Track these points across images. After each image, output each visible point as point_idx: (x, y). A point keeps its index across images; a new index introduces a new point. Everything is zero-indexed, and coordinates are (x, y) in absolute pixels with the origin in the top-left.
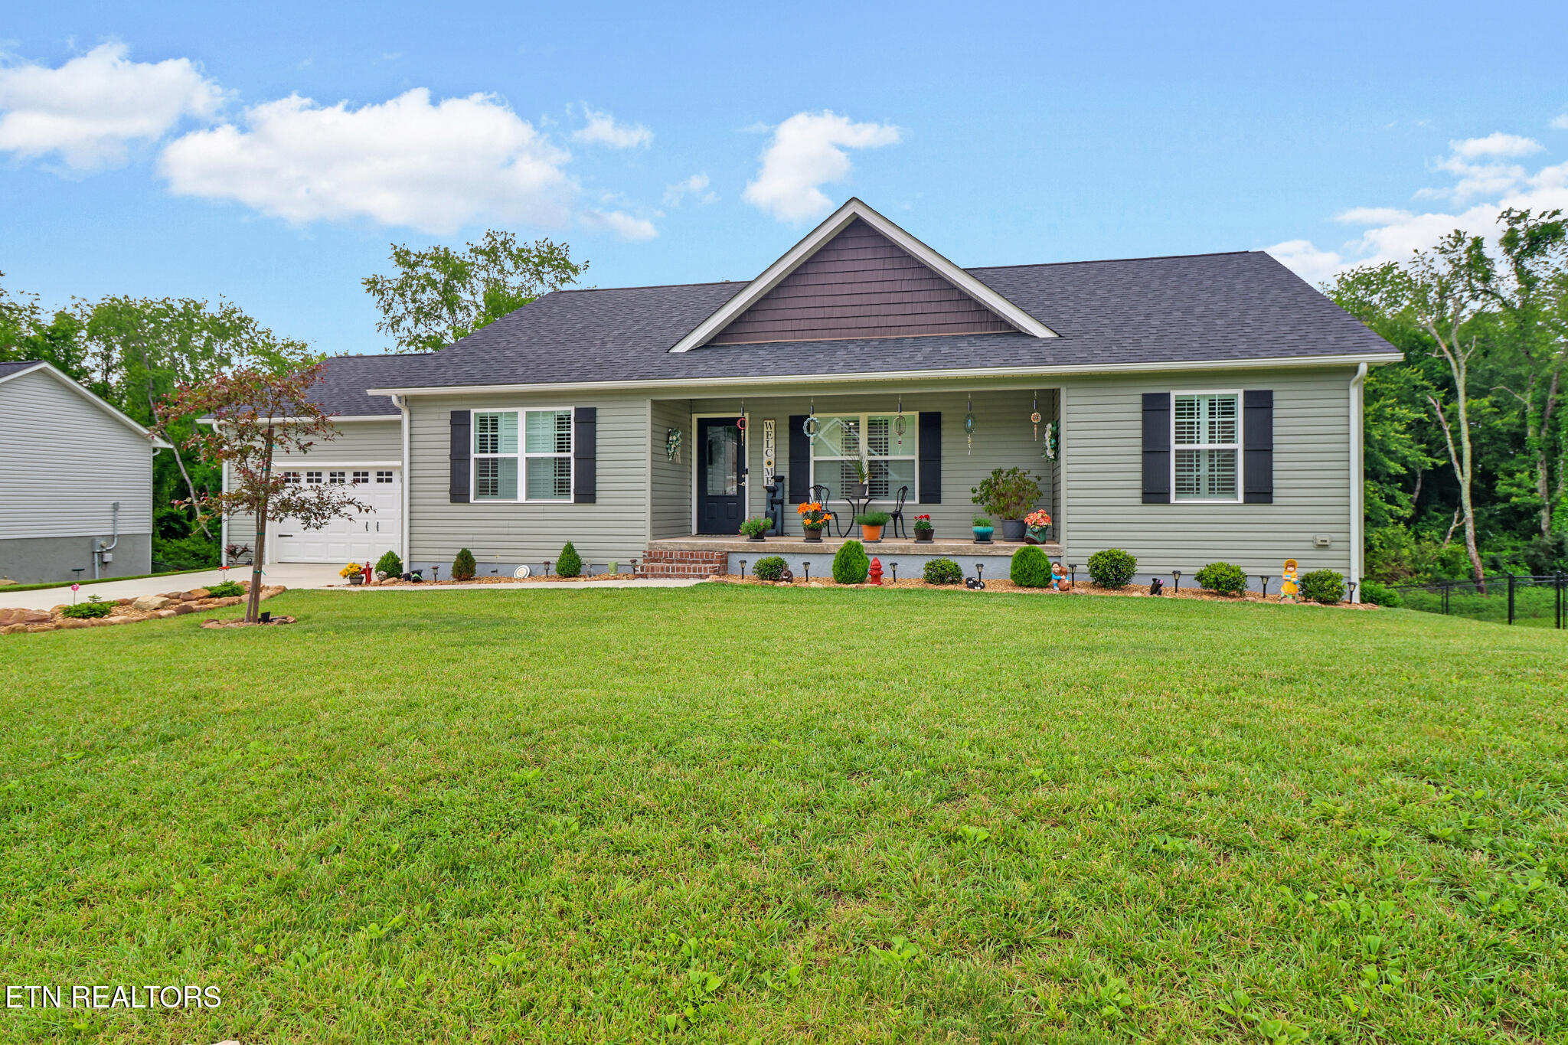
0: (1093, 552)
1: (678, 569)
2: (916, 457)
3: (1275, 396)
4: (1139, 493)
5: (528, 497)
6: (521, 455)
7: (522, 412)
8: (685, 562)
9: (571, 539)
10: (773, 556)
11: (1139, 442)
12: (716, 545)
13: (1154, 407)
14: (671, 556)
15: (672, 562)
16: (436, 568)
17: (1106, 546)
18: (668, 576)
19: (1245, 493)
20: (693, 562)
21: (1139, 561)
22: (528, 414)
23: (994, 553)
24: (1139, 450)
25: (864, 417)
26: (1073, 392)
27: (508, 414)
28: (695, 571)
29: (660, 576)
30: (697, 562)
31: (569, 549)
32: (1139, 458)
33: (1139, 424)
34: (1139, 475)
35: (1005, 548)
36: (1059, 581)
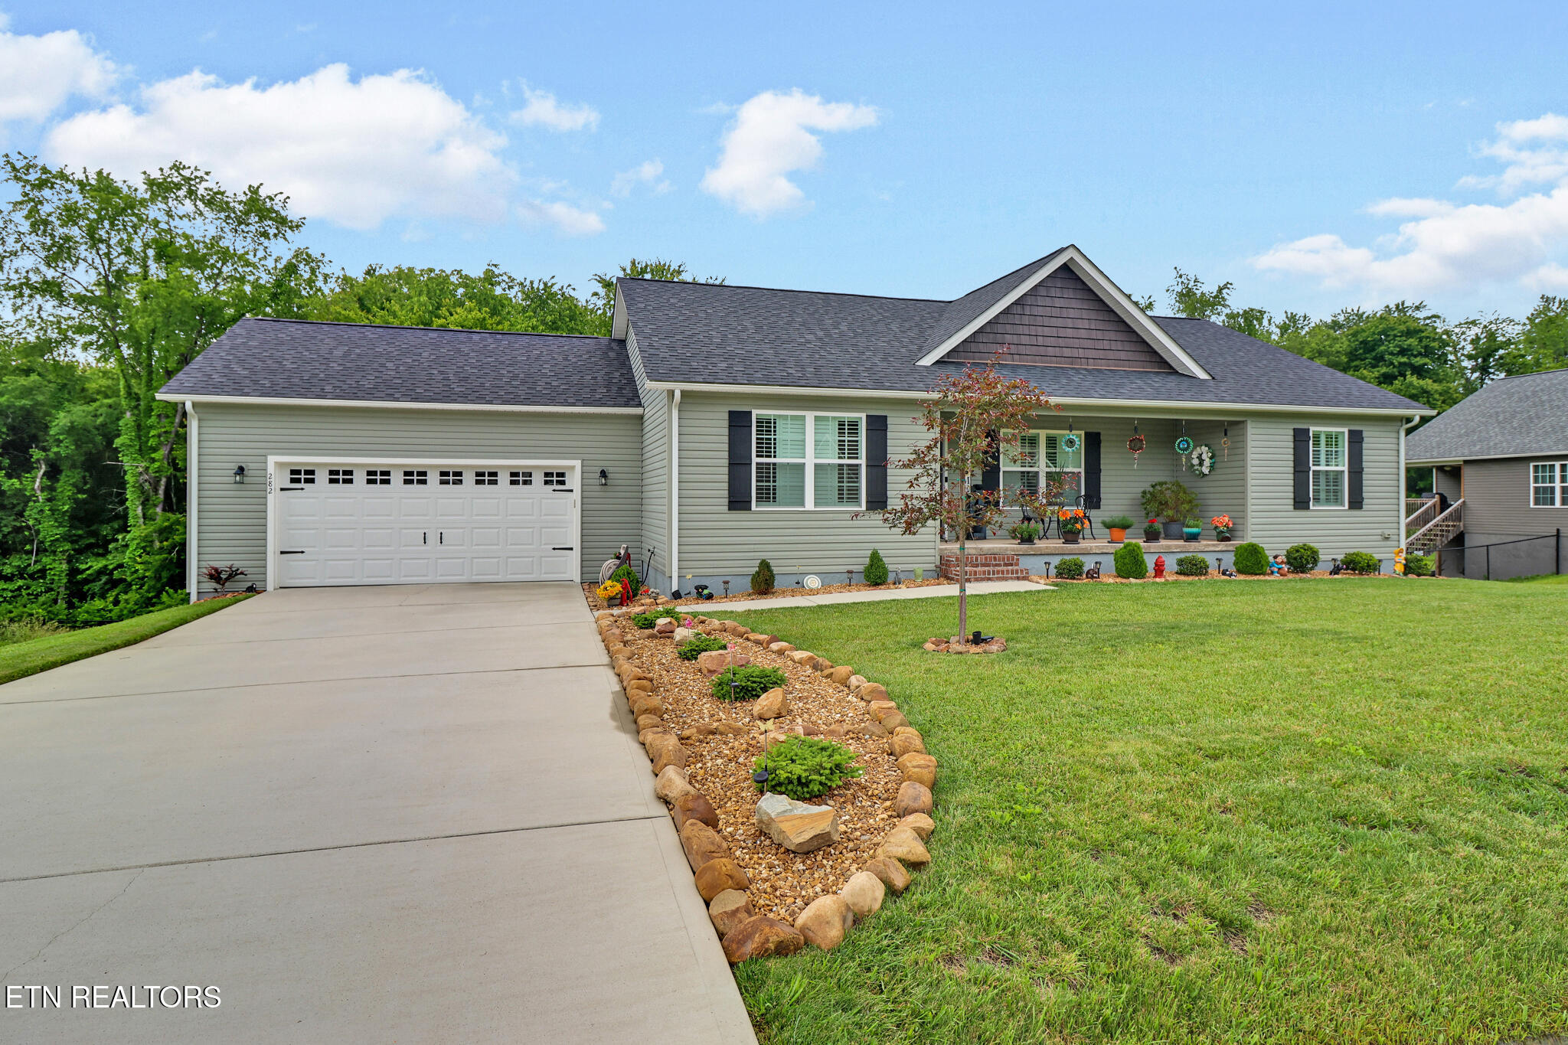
0: (1288, 546)
1: (998, 572)
2: (1082, 470)
3: (1365, 434)
4: (1291, 502)
5: (816, 505)
6: (810, 461)
7: (810, 416)
8: (988, 565)
9: (877, 546)
10: (1071, 557)
11: (1291, 464)
12: (1000, 548)
13: (1301, 438)
14: (977, 559)
15: (977, 566)
16: (726, 583)
17: (1297, 542)
18: (989, 579)
19: (1350, 502)
20: (996, 565)
21: (1321, 552)
22: (817, 418)
23: (1206, 549)
24: (1291, 470)
25: (1043, 434)
26: (1254, 425)
27: (794, 418)
28: (1012, 573)
29: (982, 580)
30: (999, 565)
31: (875, 558)
32: (1291, 476)
33: (1291, 451)
34: (1291, 489)
35: (1214, 545)
36: (1279, 569)
